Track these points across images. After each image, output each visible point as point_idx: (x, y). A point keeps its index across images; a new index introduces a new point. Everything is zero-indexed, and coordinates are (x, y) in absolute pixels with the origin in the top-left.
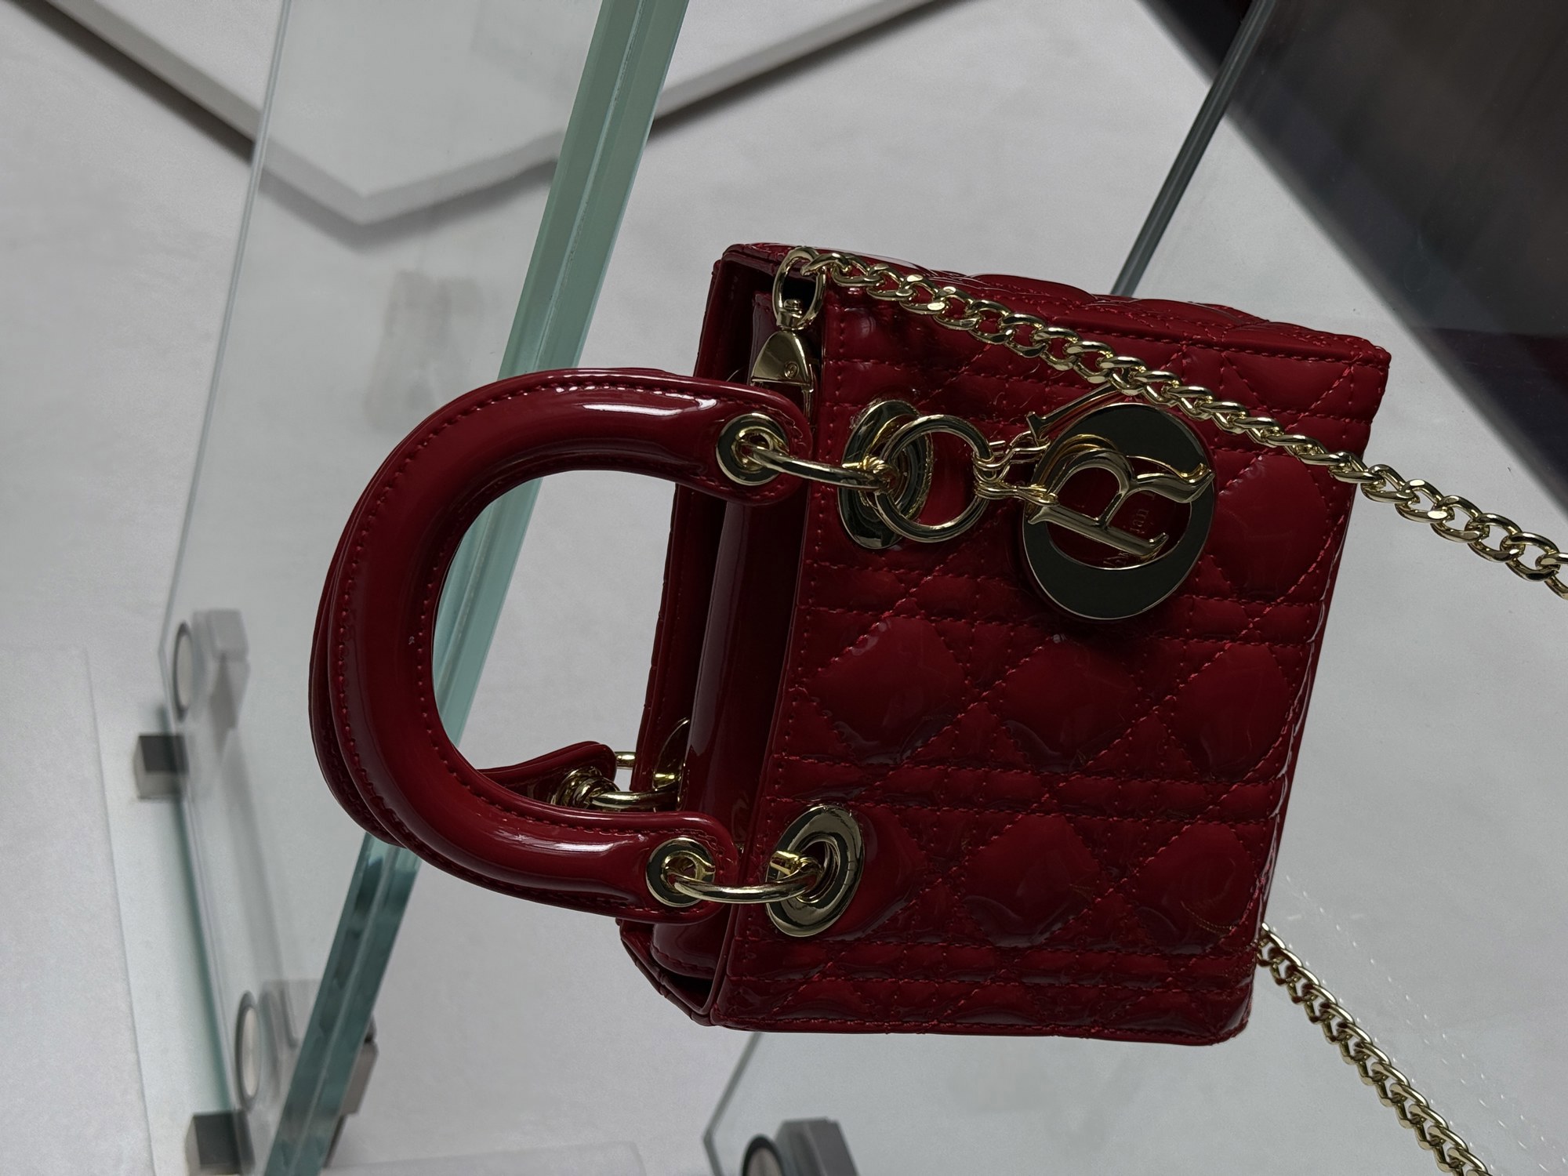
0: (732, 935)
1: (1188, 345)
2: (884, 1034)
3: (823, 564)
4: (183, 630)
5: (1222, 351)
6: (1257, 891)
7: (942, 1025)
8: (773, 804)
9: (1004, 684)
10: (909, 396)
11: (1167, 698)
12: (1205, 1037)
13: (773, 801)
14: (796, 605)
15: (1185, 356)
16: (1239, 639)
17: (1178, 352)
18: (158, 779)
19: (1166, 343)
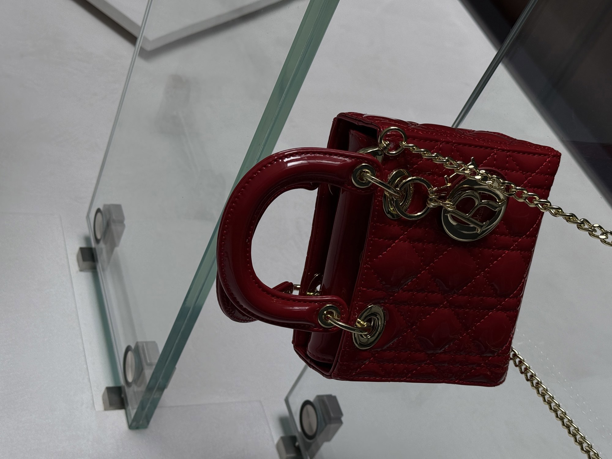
0: (341, 349)
1: (496, 150)
2: (388, 382)
3: (377, 224)
4: (98, 211)
5: (508, 153)
6: (512, 335)
7: (407, 379)
8: (357, 304)
9: (433, 265)
10: (406, 168)
11: (486, 270)
12: (493, 384)
13: (357, 303)
14: (367, 238)
15: (495, 154)
16: (510, 250)
17: (493, 153)
18: (87, 264)
19: (489, 150)
